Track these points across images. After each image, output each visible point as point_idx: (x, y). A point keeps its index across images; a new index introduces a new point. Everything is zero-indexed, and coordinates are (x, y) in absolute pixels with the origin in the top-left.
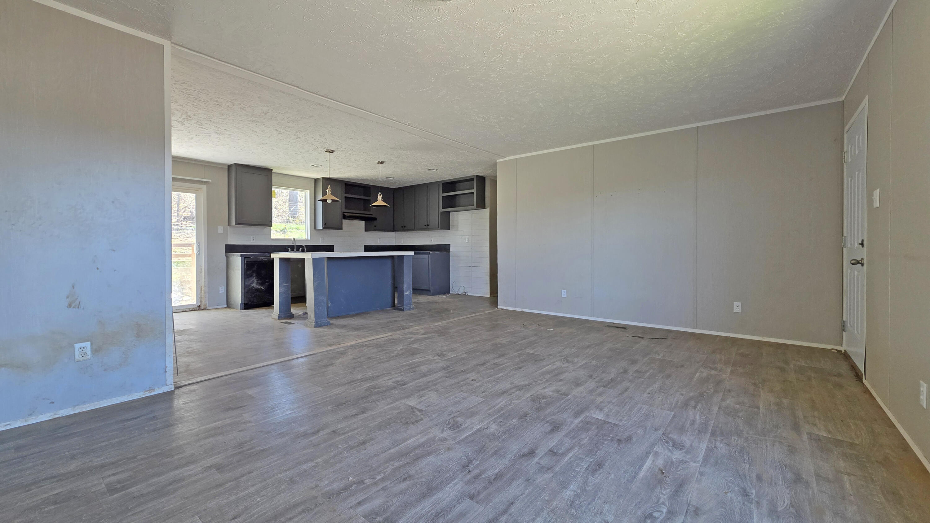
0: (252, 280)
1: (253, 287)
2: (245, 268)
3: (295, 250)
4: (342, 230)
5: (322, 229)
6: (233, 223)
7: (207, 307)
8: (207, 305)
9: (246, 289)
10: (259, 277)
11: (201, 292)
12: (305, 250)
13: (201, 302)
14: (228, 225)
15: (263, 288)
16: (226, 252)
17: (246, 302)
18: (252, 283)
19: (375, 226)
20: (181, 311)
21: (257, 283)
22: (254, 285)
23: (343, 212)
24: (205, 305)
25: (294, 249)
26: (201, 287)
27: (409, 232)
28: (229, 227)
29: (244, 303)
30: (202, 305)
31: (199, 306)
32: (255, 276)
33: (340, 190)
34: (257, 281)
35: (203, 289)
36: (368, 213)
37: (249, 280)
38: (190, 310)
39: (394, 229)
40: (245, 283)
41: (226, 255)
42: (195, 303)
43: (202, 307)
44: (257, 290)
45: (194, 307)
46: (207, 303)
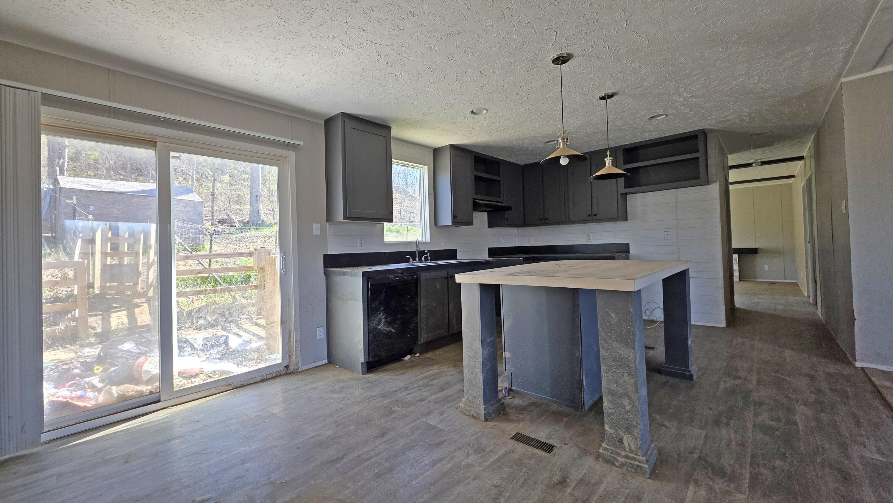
0: (378, 318)
1: (380, 330)
2: (368, 296)
3: (417, 259)
4: (472, 226)
5: (451, 224)
6: (340, 215)
7: (298, 368)
8: (300, 363)
9: (371, 335)
10: (388, 312)
11: (290, 341)
12: (429, 258)
13: (290, 358)
14: (327, 221)
15: (392, 330)
16: (325, 266)
17: (371, 359)
18: (379, 323)
19: (507, 220)
20: (259, 379)
21: (385, 321)
22: (382, 326)
23: (474, 199)
24: (297, 364)
25: (416, 257)
26: (290, 331)
27: (537, 227)
28: (328, 224)
29: (367, 362)
30: (291, 365)
31: (287, 367)
32: (382, 311)
33: (468, 165)
34: (386, 318)
35: (293, 334)
36: (497, 199)
37: (375, 318)
38: (274, 375)
39: (525, 224)
40: (368, 325)
41: (325, 273)
42: (280, 361)
43: (291, 368)
44: (388, 335)
45: (279, 369)
46: (300, 360)
